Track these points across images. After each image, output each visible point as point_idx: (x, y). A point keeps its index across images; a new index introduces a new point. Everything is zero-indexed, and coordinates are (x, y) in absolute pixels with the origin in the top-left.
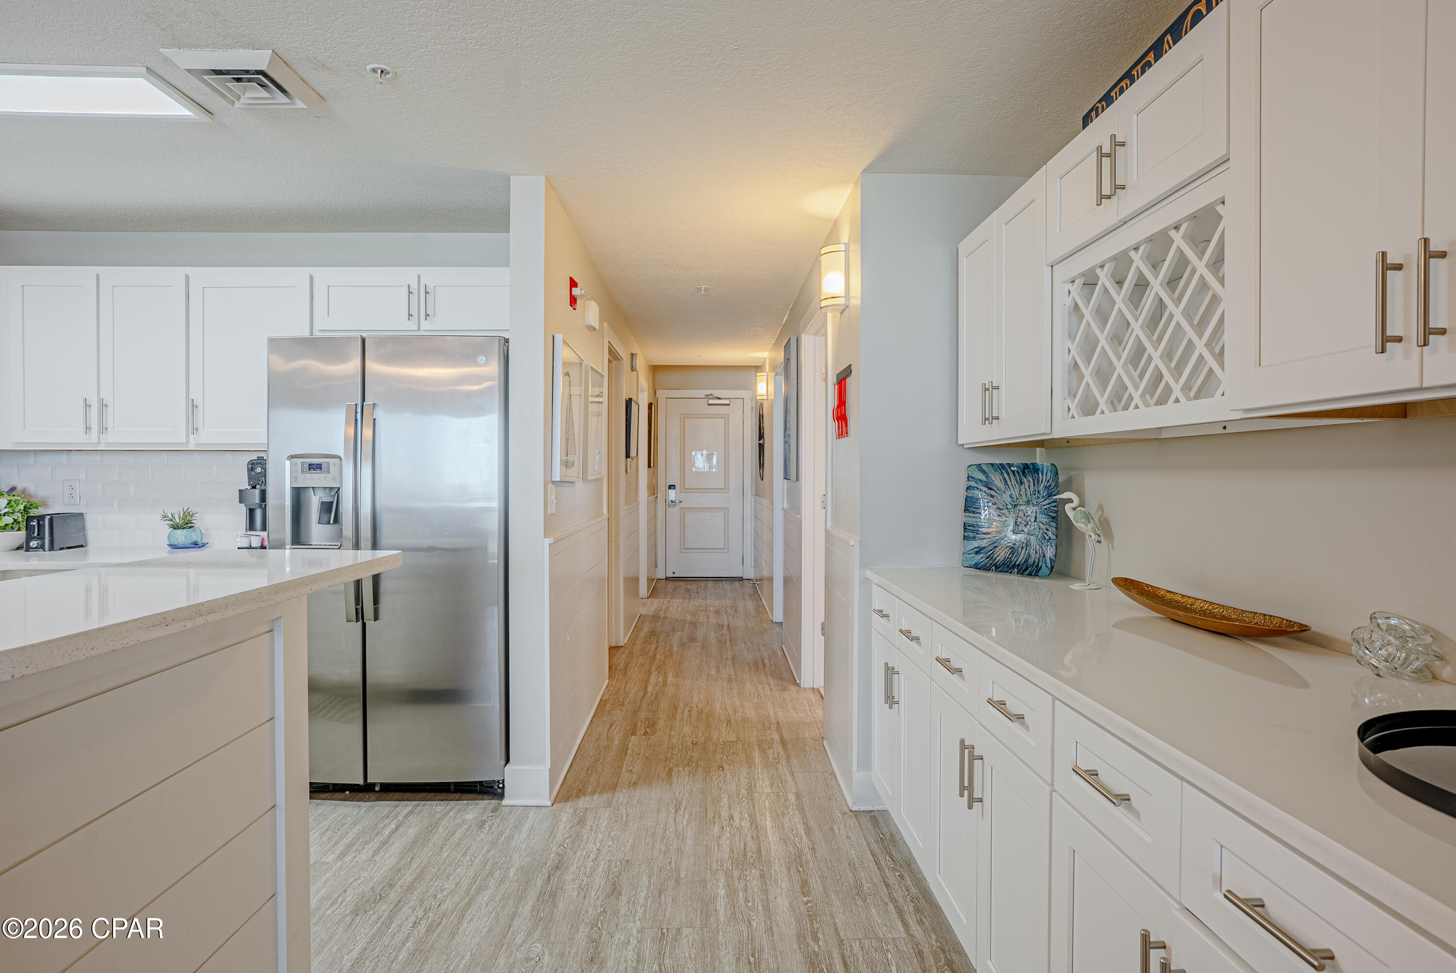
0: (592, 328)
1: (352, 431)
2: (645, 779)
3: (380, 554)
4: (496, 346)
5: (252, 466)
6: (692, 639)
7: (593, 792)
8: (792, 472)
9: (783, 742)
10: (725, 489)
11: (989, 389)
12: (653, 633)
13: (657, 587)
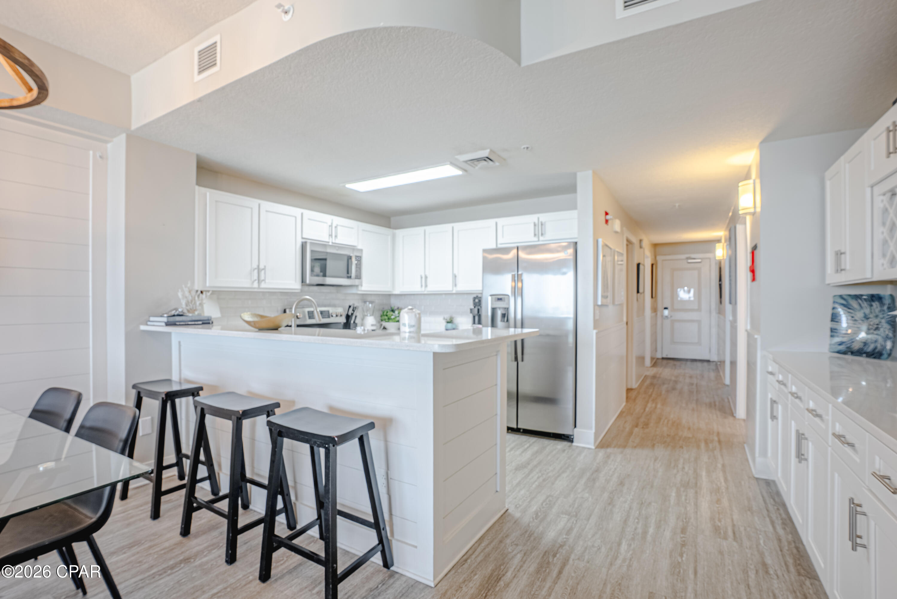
0: (616, 232)
1: (514, 284)
2: (641, 445)
3: (526, 331)
4: (572, 245)
5: (474, 299)
6: (674, 389)
7: (615, 447)
8: (733, 301)
9: (720, 442)
10: (699, 310)
11: (839, 254)
12: (652, 384)
13: (656, 362)
